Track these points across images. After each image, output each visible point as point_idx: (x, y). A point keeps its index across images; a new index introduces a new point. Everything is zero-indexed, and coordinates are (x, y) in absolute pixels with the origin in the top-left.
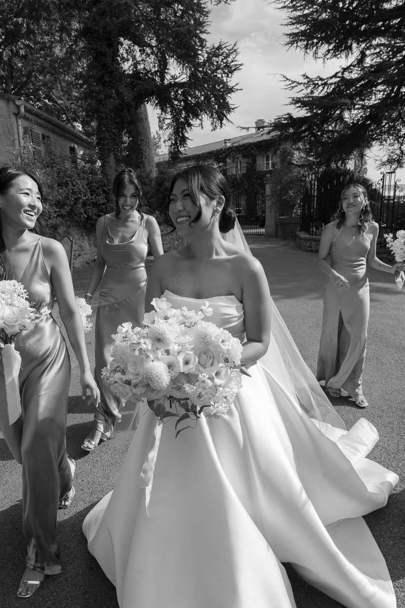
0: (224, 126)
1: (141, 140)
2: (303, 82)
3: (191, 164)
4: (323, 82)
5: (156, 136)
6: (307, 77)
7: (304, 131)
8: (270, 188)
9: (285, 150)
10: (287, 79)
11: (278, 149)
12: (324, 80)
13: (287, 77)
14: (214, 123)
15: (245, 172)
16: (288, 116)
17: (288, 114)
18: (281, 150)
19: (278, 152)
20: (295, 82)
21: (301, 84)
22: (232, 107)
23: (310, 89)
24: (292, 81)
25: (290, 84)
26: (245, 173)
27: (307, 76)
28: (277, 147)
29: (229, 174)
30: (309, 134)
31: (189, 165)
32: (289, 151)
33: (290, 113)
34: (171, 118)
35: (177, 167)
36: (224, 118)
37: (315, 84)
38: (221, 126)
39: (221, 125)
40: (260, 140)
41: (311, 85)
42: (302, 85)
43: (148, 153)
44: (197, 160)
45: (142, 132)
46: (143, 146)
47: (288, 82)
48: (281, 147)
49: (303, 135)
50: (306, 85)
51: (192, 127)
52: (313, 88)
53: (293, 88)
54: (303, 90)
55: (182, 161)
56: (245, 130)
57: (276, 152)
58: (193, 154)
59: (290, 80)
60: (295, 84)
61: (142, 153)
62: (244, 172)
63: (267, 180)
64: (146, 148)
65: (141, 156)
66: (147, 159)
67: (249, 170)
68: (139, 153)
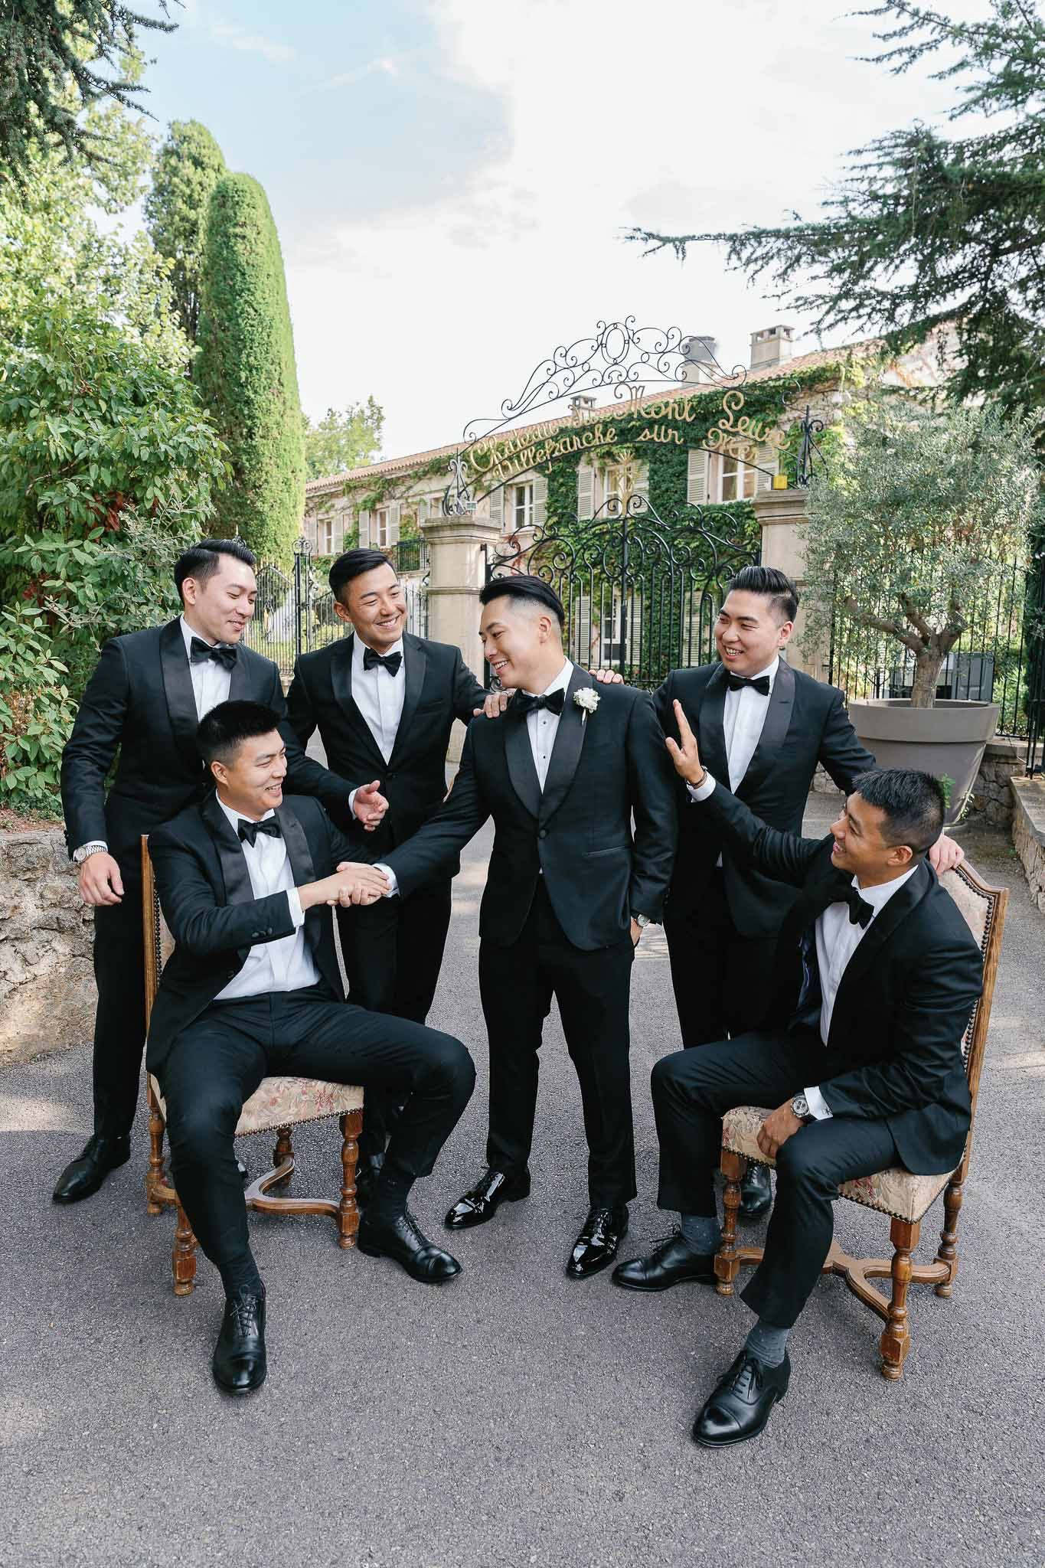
1: (251, 368)
5: (368, 413)
11: (774, 423)
15: (644, 509)
19: (775, 435)
20: (928, 18)
24: (916, 13)
25: (903, 32)
26: (645, 515)
28: (770, 418)
43: (278, 417)
45: (257, 337)
46: (256, 392)
48: (783, 417)
53: (914, 56)
54: (961, 65)
59: (904, 8)
60: (920, 36)
61: (251, 417)
62: (639, 511)
63: (771, 505)
64: (271, 397)
65: (246, 426)
66: (271, 442)
67: (658, 502)
68: (241, 417)
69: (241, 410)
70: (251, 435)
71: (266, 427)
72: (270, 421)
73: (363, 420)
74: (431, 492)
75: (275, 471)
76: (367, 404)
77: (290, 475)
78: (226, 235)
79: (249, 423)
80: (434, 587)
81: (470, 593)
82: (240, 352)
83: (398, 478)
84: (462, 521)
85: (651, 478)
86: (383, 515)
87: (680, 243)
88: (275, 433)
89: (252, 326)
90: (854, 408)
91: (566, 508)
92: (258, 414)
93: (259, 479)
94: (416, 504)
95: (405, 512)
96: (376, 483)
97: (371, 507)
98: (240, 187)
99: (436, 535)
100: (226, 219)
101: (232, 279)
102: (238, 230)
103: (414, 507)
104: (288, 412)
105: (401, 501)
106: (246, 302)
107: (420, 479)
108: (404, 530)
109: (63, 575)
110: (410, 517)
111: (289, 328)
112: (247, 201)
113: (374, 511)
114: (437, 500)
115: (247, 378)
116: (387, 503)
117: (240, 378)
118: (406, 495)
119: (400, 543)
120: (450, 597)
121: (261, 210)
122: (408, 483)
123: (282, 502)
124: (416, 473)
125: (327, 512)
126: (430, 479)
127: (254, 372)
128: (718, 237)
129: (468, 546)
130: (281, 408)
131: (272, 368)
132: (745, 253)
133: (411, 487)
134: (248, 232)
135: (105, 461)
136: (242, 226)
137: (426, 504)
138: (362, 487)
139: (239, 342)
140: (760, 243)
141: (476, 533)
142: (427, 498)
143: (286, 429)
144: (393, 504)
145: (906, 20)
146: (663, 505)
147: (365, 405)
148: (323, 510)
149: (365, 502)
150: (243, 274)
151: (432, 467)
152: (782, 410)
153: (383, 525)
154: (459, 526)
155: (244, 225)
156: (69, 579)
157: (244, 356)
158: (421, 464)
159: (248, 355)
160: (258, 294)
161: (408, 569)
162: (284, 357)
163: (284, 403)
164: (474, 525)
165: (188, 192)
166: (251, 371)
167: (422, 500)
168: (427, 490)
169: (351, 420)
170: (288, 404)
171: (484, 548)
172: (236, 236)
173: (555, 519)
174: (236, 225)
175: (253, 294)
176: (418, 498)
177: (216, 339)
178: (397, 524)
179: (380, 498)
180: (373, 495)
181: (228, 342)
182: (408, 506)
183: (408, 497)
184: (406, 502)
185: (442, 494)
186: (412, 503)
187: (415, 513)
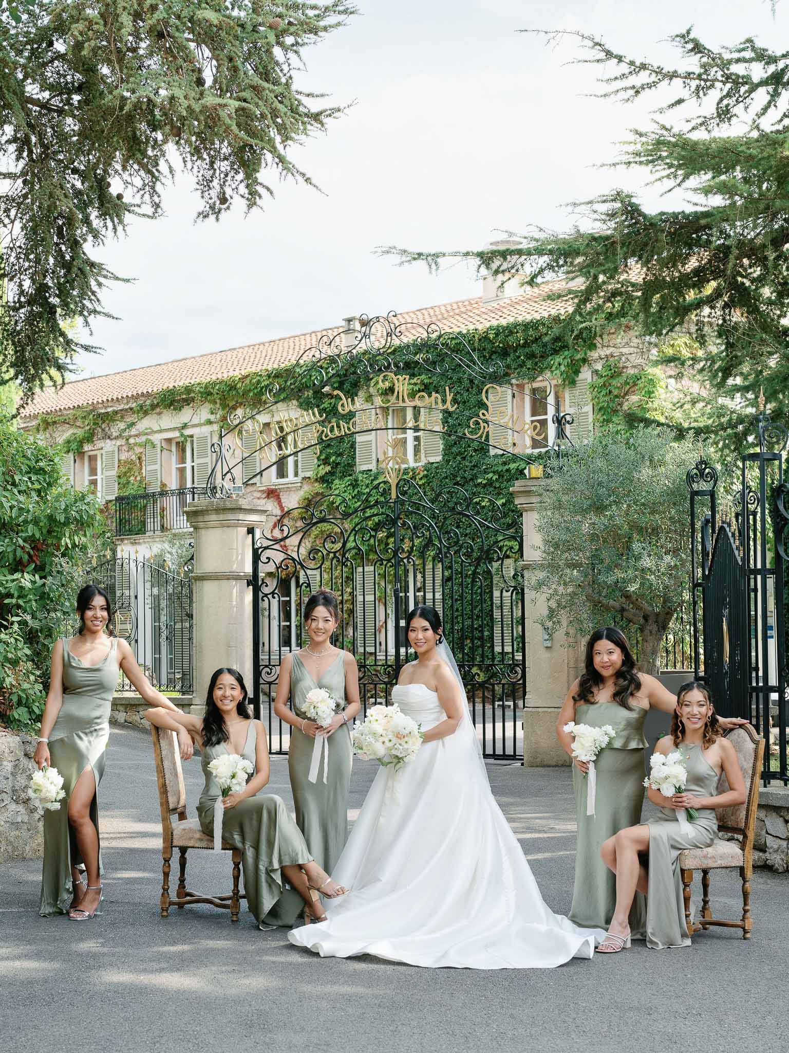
0: (265, 200)
2: (681, 71)
3: (195, 421)
4: (772, 69)
6: (697, 48)
7: (699, 277)
8: (540, 529)
9: (615, 371)
10: (609, 54)
11: (584, 360)
12: (773, 60)
13: (607, 47)
14: (215, 183)
15: (439, 458)
16: (618, 205)
17: (618, 196)
18: (599, 366)
19: (586, 375)
20: (643, 67)
21: (673, 75)
22: (314, 106)
23: (714, 95)
24: (632, 63)
25: (624, 76)
26: (439, 467)
27: (693, 40)
28: (579, 356)
29: (365, 468)
30: (718, 294)
31: (185, 426)
32: (631, 371)
33: (626, 190)
34: (23, 173)
35: (134, 431)
36: (268, 156)
37: (737, 81)
38: (252, 198)
39: (253, 194)
40: (504, 322)
41: (718, 85)
42: (678, 82)
44: (224, 406)
47: (613, 68)
48: (594, 354)
49: (691, 295)
50: (694, 84)
51: (128, 217)
52: (728, 95)
53: (637, 92)
54: (680, 101)
55: (153, 407)
56: (421, 264)
57: (577, 372)
58: (206, 379)
59: (620, 59)
60: (644, 77)
62: (432, 460)
63: (528, 493)
67: (454, 449)
74: (161, 431)
80: (199, 571)
81: (237, 578)
83: (116, 412)
84: (229, 505)
85: (445, 421)
86: (92, 459)
87: (433, 258)
90: (673, 346)
91: (341, 455)
94: (140, 445)
95: (123, 457)
96: (84, 418)
97: (77, 448)
99: (200, 518)
103: (138, 450)
105: (119, 443)
107: (146, 413)
108: (123, 480)
109: (16, 595)
110: (132, 462)
113: (80, 454)
114: (169, 441)
116: (99, 444)
118: (126, 434)
119: (119, 499)
120: (216, 582)
122: (129, 419)
124: (141, 407)
126: (160, 414)
128: (467, 254)
129: (235, 529)
132: (494, 266)
133: (133, 424)
135: (36, 522)
137: (154, 446)
138: (64, 422)
140: (505, 259)
141: (241, 516)
142: (157, 438)
144: (109, 446)
145: (624, 68)
146: (459, 453)
149: (69, 442)
151: (163, 400)
152: (593, 347)
153: (93, 471)
154: (226, 510)
156: (19, 597)
158: (148, 395)
161: (130, 532)
164: (241, 509)
167: (149, 441)
168: (156, 428)
171: (251, 531)
173: (328, 468)
176: (143, 438)
178: (114, 473)
179: (90, 438)
180: (80, 433)
182: (130, 449)
183: (130, 436)
184: (128, 443)
185: (177, 434)
186: (135, 444)
187: (139, 458)
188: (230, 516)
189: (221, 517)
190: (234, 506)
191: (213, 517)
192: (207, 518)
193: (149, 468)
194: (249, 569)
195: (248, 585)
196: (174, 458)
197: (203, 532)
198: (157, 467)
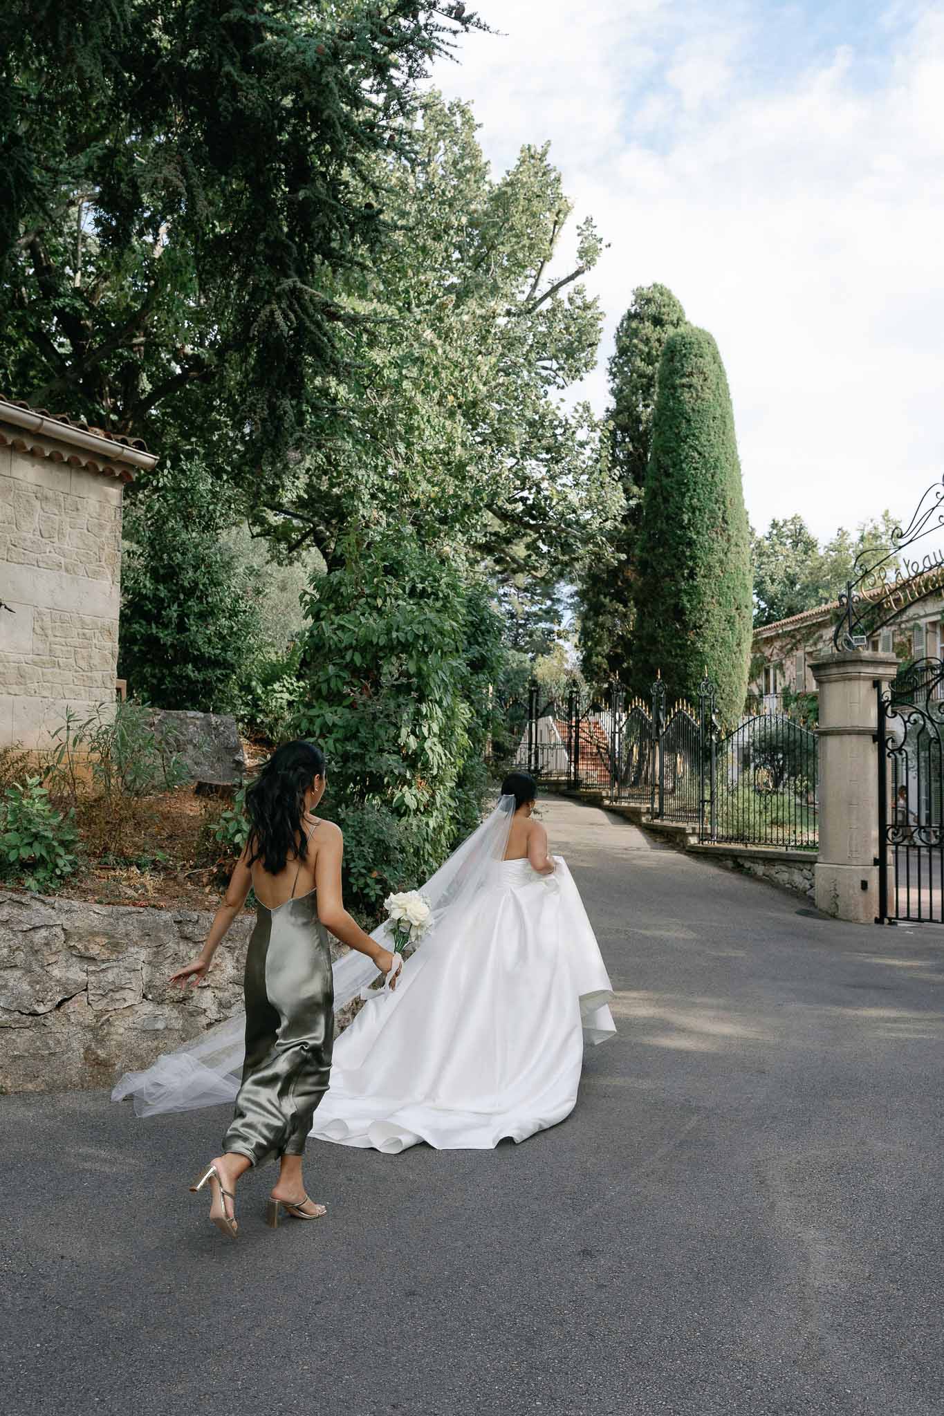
1: (693, 509)
5: (882, 529)
35: (904, 618)
43: (721, 555)
45: (700, 479)
46: (698, 533)
61: (693, 558)
64: (714, 535)
65: (688, 567)
66: (713, 581)
68: (683, 559)
69: (683, 552)
70: (692, 575)
71: (710, 568)
72: (713, 559)
73: (876, 537)
74: (926, 616)
75: (716, 610)
76: (881, 519)
77: (734, 613)
78: (674, 387)
79: (691, 563)
80: (824, 726)
81: (861, 733)
82: (683, 495)
84: (848, 657)
88: (718, 571)
89: (695, 469)
92: (698, 553)
93: (700, 619)
94: (909, 629)
95: (897, 639)
98: (688, 340)
99: (822, 672)
100: (674, 372)
101: (677, 428)
102: (685, 380)
103: (908, 633)
104: (733, 549)
105: (893, 628)
106: (691, 446)
111: (736, 465)
112: (694, 352)
114: (934, 624)
115: (689, 520)
117: (683, 521)
120: (839, 738)
121: (709, 358)
123: (724, 642)
125: (815, 644)
127: (697, 513)
129: (857, 682)
130: (725, 545)
131: (716, 507)
134: (694, 380)
135: (358, 647)
136: (688, 376)
137: (920, 629)
139: (683, 486)
141: (866, 669)
143: (730, 567)
147: (879, 521)
148: (811, 641)
150: (688, 421)
154: (845, 662)
155: (691, 374)
156: (322, 736)
157: (687, 499)
159: (691, 498)
160: (703, 438)
162: (729, 494)
163: (728, 540)
164: (862, 661)
165: (647, 350)
166: (694, 513)
167: (917, 626)
168: (922, 613)
169: (862, 539)
170: (733, 541)
171: (877, 684)
172: (683, 386)
174: (683, 376)
175: (697, 438)
176: (912, 623)
177: (661, 486)
181: (672, 488)
182: (902, 632)
183: (902, 622)
184: (900, 629)
185: (938, 617)
186: (906, 629)
187: (909, 640)
188: (850, 669)
189: (842, 670)
190: (854, 658)
191: (834, 671)
192: (828, 672)
193: (917, 648)
194: (873, 723)
195: (874, 742)
196: (938, 639)
197: (827, 686)
198: (924, 647)
